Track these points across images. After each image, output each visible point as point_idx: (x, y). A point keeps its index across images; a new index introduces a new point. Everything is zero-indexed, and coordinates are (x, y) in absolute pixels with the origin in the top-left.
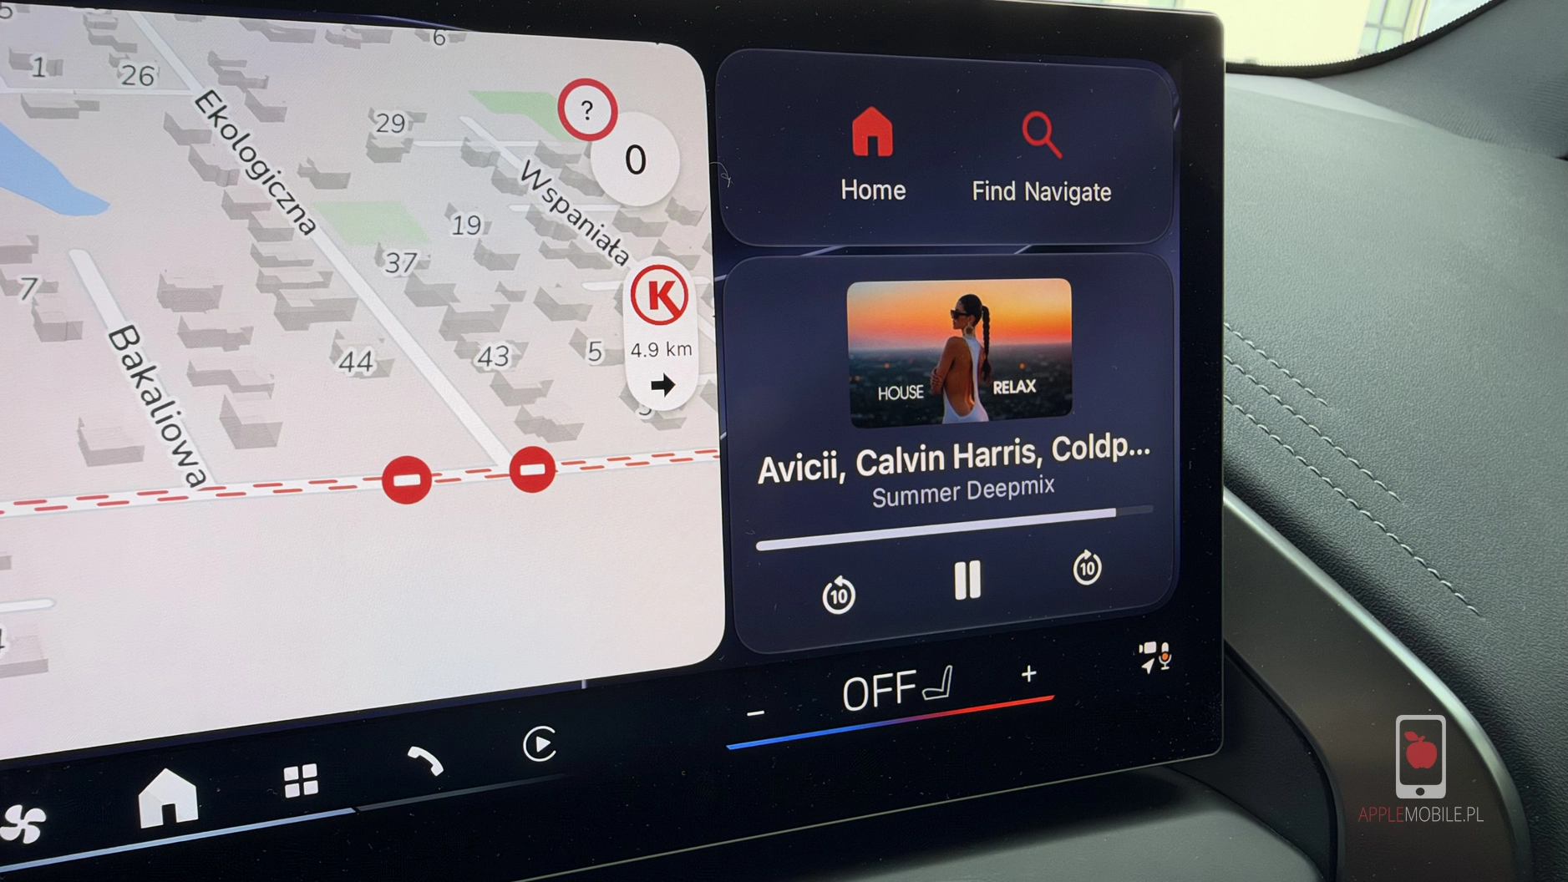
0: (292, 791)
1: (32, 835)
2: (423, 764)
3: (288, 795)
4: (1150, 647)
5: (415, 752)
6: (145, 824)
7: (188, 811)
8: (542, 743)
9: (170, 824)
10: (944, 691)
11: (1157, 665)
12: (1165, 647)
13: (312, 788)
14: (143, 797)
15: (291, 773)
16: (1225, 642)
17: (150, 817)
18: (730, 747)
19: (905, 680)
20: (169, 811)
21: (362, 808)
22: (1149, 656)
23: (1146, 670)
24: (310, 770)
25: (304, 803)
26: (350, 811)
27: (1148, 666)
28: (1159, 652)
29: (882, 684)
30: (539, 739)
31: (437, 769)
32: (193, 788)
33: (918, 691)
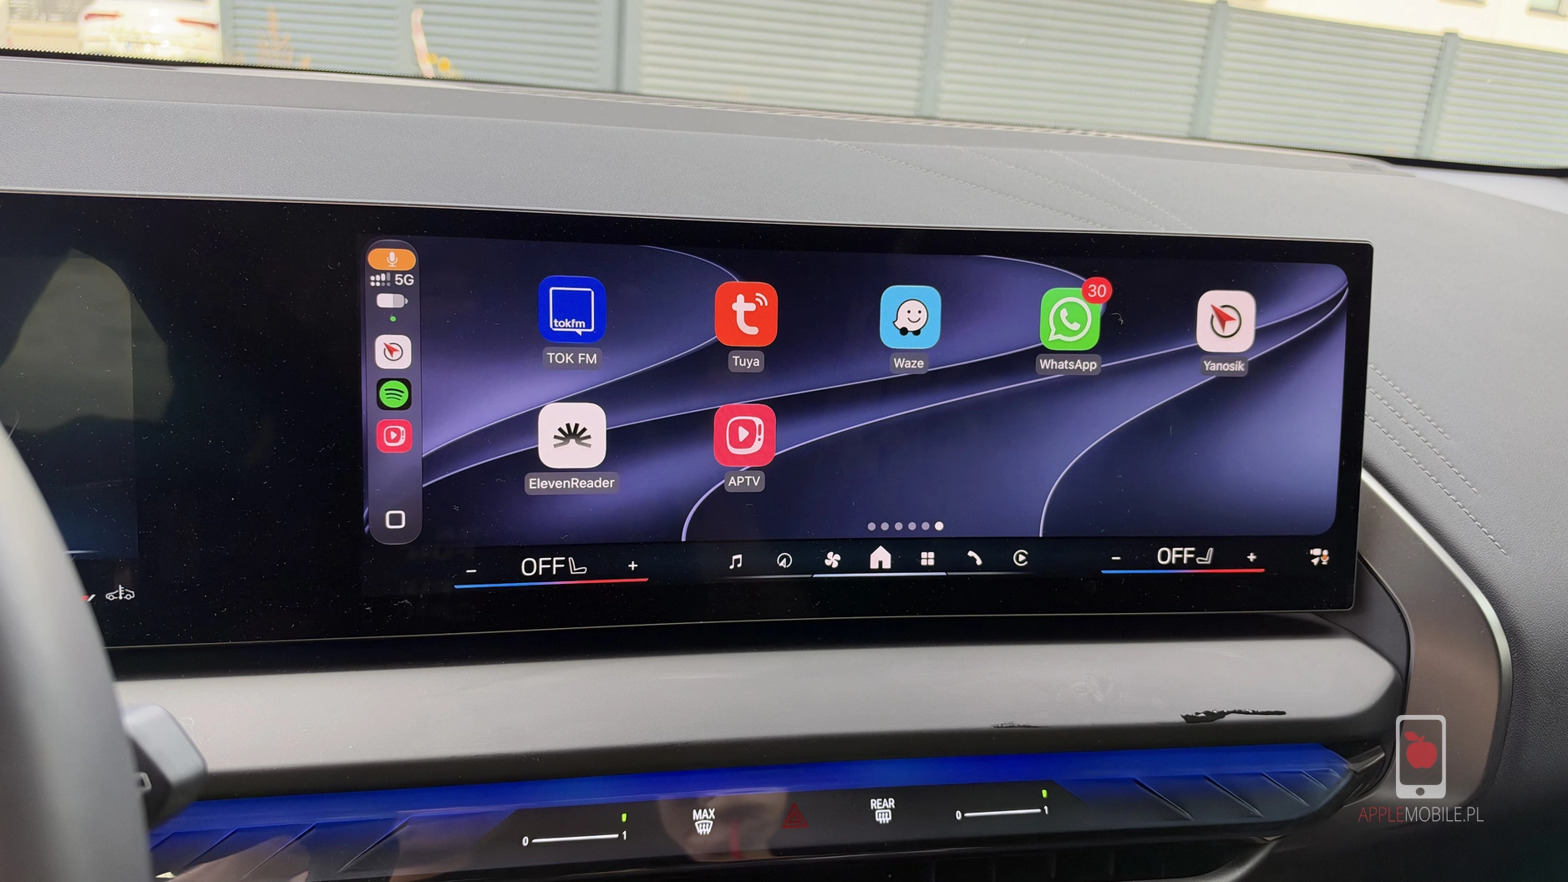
0: (924, 563)
1: (835, 565)
2: (974, 559)
3: (922, 564)
4: (1316, 552)
5: (971, 554)
6: (872, 567)
7: (887, 565)
8: (1022, 558)
9: (881, 570)
10: (1208, 560)
11: (1320, 561)
12: (1325, 552)
13: (931, 562)
14: (873, 556)
15: (924, 555)
16: (1359, 554)
17: (874, 565)
18: (1103, 572)
19: (1189, 552)
20: (880, 563)
21: (949, 574)
22: (1316, 557)
23: (1313, 563)
24: (932, 555)
25: (927, 568)
26: (944, 574)
27: (1315, 561)
28: (1322, 555)
29: (1178, 553)
30: (1020, 555)
31: (979, 562)
32: (890, 555)
33: (1194, 559)
